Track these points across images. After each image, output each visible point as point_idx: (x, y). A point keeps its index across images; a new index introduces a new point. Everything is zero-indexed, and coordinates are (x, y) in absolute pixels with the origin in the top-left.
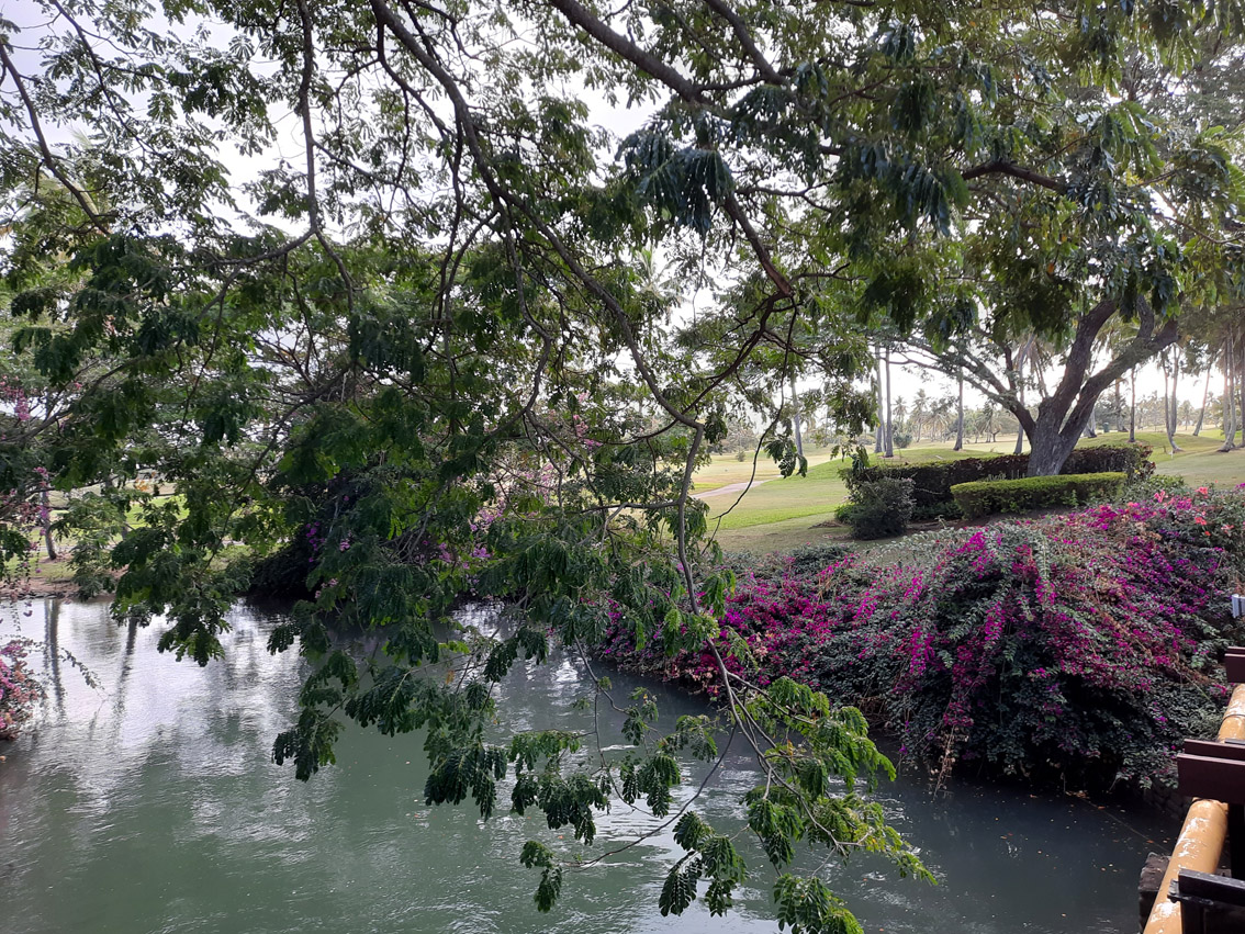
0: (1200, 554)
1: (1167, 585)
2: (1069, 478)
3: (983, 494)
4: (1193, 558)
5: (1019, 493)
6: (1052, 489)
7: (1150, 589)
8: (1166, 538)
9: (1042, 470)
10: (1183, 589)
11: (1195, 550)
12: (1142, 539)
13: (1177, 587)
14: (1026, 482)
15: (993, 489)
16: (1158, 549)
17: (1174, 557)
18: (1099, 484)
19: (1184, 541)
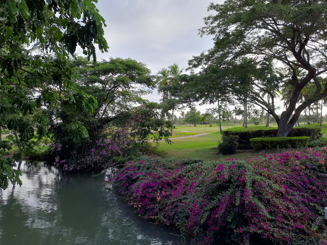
0: (321, 176)
1: (306, 189)
2: (289, 138)
3: (259, 142)
4: (318, 177)
5: (272, 142)
6: (283, 142)
7: (298, 190)
8: (307, 168)
9: (281, 135)
10: (313, 190)
11: (319, 174)
12: (297, 168)
13: (310, 189)
14: (275, 139)
15: (263, 141)
16: (303, 172)
17: (310, 176)
18: (300, 141)
19: (315, 169)
